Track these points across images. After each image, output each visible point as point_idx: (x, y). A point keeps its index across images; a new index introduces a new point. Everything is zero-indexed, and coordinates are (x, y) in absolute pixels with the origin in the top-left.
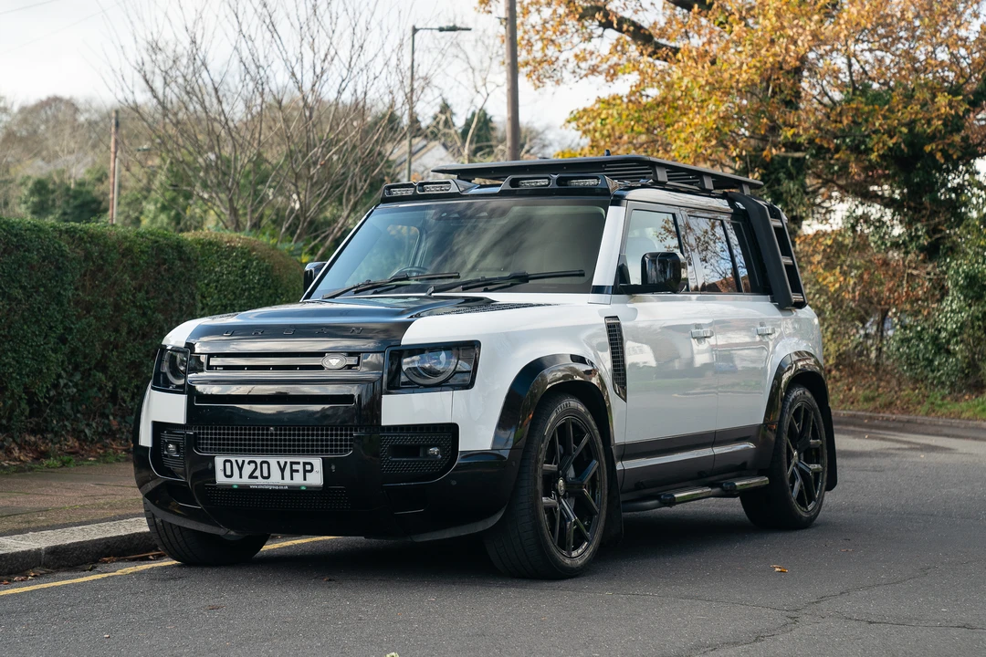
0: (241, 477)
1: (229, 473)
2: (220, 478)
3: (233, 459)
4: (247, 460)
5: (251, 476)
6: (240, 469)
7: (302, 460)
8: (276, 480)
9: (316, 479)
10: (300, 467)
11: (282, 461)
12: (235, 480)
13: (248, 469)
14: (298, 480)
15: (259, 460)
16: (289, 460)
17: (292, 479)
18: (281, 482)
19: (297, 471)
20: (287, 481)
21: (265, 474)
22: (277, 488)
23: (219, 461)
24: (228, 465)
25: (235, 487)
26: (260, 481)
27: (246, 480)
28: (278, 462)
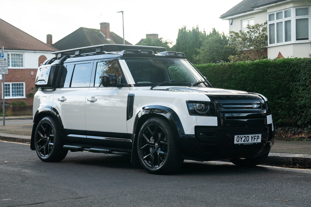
0: (241, 141)
1: (238, 140)
2: (235, 142)
3: (240, 136)
4: (243, 136)
5: (244, 141)
6: (241, 139)
7: (257, 135)
8: (250, 141)
9: (259, 141)
10: (256, 137)
11: (252, 135)
12: (240, 142)
13: (243, 139)
14: (255, 141)
15: (246, 136)
16: (254, 135)
17: (254, 141)
18: (251, 142)
19: (255, 139)
20: (253, 142)
21: (248, 140)
22: (250, 144)
23: (236, 137)
24: (238, 138)
25: (240, 144)
26: (246, 142)
27: (242, 142)
28: (251, 136)
